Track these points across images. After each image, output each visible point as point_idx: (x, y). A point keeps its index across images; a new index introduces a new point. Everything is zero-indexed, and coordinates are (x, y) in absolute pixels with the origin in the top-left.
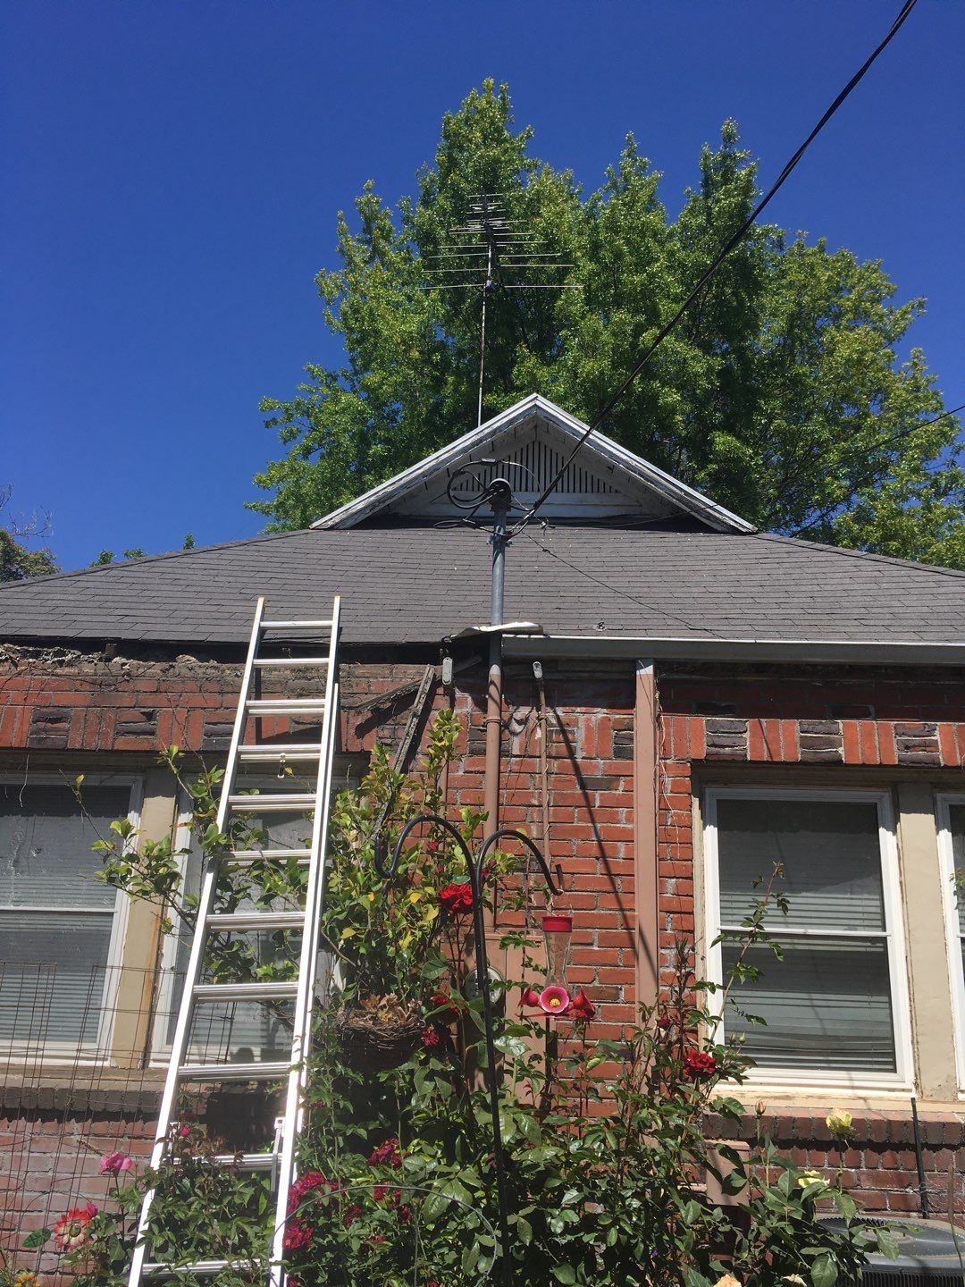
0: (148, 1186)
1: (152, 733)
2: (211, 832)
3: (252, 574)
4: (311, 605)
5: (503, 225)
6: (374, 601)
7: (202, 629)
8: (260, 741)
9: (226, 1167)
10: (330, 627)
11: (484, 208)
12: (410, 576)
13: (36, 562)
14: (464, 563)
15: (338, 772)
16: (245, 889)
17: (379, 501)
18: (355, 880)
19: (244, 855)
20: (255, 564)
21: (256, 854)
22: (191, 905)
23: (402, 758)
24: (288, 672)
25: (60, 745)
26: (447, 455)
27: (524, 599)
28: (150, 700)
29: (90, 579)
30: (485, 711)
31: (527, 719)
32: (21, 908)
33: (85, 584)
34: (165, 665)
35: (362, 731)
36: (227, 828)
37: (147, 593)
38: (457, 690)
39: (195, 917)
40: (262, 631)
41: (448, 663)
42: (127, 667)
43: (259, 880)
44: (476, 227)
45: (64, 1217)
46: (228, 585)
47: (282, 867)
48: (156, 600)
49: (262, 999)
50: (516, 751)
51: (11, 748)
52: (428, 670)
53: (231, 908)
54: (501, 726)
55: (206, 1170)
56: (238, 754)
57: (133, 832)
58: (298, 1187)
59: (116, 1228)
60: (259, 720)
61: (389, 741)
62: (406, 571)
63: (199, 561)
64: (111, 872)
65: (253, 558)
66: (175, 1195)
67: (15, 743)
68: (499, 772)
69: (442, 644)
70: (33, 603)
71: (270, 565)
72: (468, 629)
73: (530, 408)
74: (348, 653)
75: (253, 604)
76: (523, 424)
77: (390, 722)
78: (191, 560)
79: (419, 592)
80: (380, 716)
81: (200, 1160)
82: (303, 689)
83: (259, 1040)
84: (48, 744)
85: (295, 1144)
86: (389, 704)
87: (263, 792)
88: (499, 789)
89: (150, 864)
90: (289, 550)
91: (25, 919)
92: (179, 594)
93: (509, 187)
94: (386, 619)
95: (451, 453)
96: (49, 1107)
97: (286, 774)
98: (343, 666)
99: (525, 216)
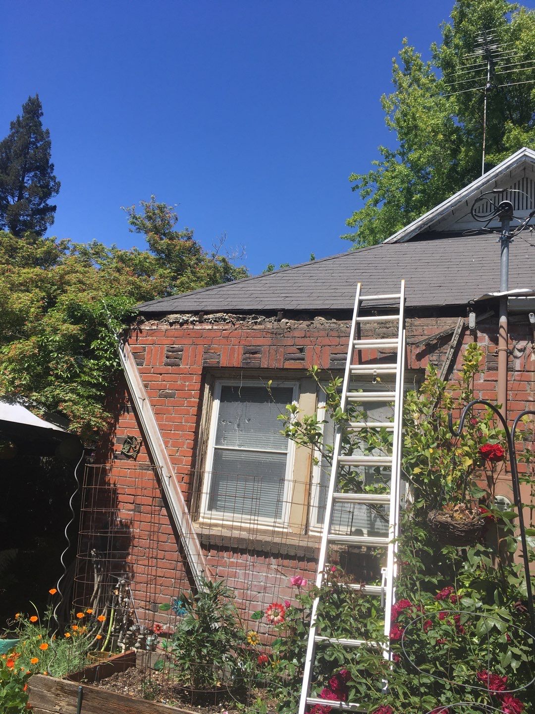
0: (316, 595)
1: (303, 359)
2: (338, 412)
3: (352, 271)
4: (387, 286)
5: (497, 48)
6: (424, 282)
7: (327, 302)
8: (361, 363)
9: (356, 591)
10: (399, 298)
11: (485, 40)
12: (445, 266)
13: (239, 273)
14: (479, 256)
15: (408, 380)
16: (357, 444)
17: (424, 224)
18: (420, 441)
19: (357, 425)
20: (353, 265)
21: (363, 424)
22: (329, 451)
23: (445, 372)
24: (376, 324)
25: (257, 365)
26: (467, 192)
27: (520, 276)
28: (301, 342)
29: (267, 278)
30: (497, 344)
31: (525, 348)
32: (242, 448)
33: (265, 282)
34: (308, 323)
35: (420, 357)
36: (346, 410)
37: (296, 285)
38: (478, 332)
39: (332, 458)
40: (360, 302)
41: (472, 316)
42: (289, 324)
43: (365, 439)
44: (480, 52)
45: (270, 606)
46: (339, 278)
47: (378, 432)
48: (302, 288)
49: (368, 503)
50: (518, 367)
51: (234, 367)
52: (460, 321)
53: (350, 453)
54: (507, 353)
55: (345, 591)
56: (350, 370)
57: (298, 411)
58: (396, 607)
59: (299, 616)
60: (360, 351)
61: (436, 363)
62: (442, 264)
63: (323, 266)
64: (287, 431)
65: (351, 262)
66: (330, 603)
67: (235, 365)
68: (507, 381)
69: (469, 305)
70: (240, 292)
71: (362, 265)
72: (484, 295)
73: (521, 157)
74: (412, 312)
75: (354, 287)
76: (516, 168)
77: (437, 351)
78: (318, 266)
79: (452, 275)
80: (430, 348)
81: (342, 585)
82: (384, 334)
83: (366, 526)
84: (252, 365)
85: (393, 583)
86: (436, 341)
87: (364, 391)
88: (507, 391)
89: (307, 428)
90: (372, 256)
91: (244, 455)
92: (313, 284)
93: (501, 24)
94: (432, 292)
95: (469, 190)
96: (260, 550)
97: (377, 381)
98: (407, 320)
99: (511, 40)
